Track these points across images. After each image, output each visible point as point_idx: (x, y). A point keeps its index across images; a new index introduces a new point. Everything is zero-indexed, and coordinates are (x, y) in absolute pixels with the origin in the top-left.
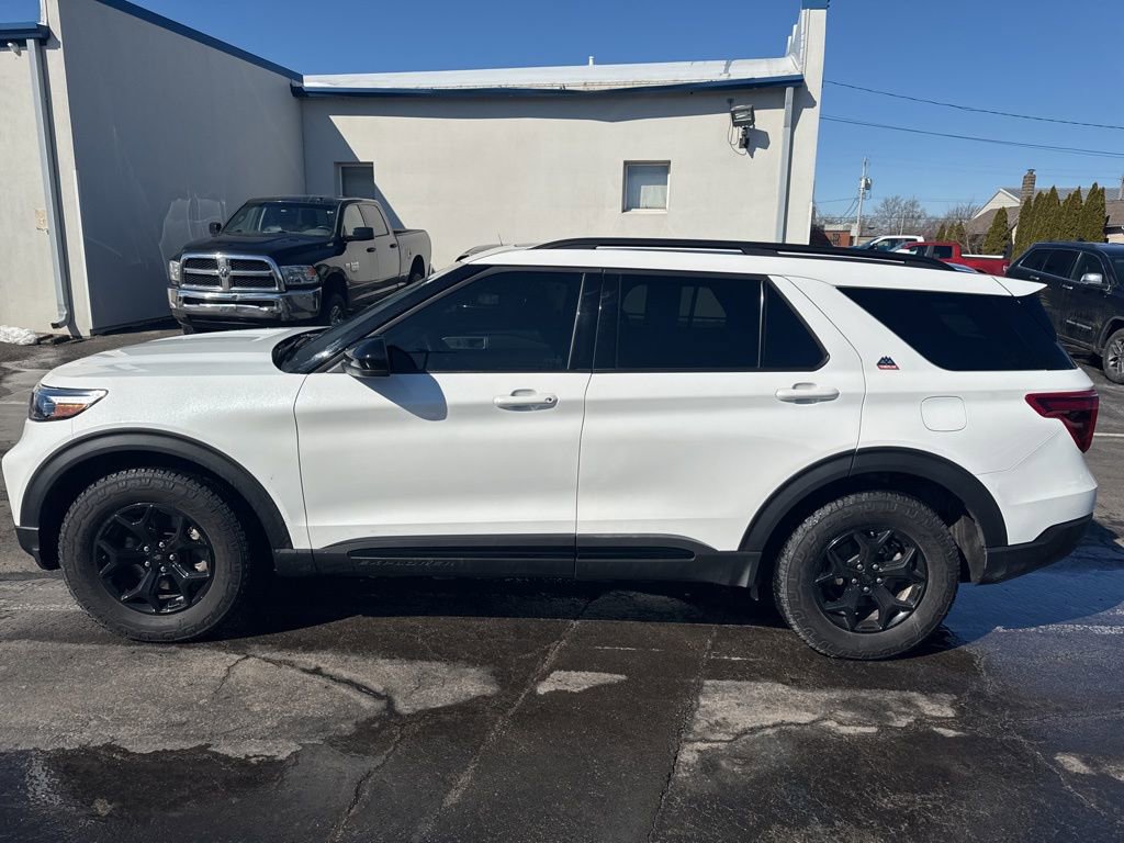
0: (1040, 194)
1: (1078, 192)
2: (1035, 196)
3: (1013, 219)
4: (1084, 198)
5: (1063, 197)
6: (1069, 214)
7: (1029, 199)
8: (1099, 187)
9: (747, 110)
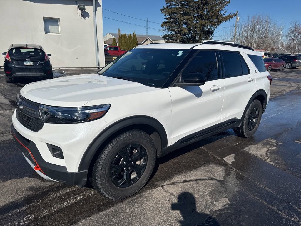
0: (122, 35)
1: (131, 35)
2: (121, 35)
3: (117, 40)
4: (132, 36)
5: (127, 36)
6: (129, 40)
7: (120, 36)
8: (135, 34)
9: (83, 5)
